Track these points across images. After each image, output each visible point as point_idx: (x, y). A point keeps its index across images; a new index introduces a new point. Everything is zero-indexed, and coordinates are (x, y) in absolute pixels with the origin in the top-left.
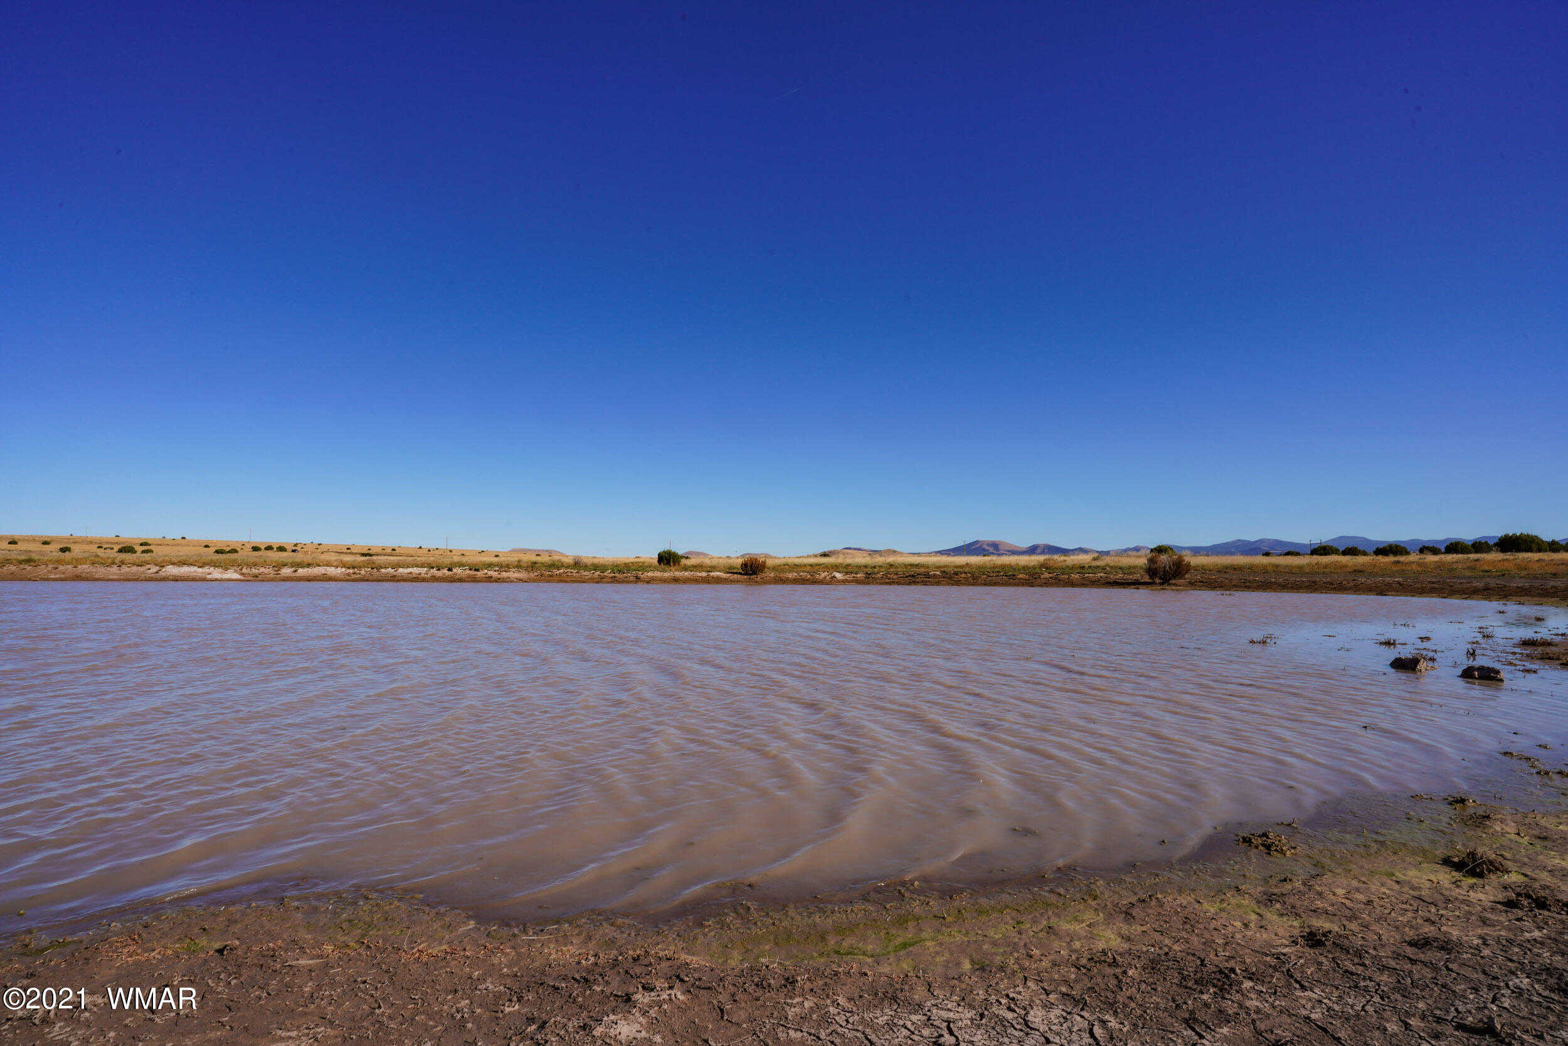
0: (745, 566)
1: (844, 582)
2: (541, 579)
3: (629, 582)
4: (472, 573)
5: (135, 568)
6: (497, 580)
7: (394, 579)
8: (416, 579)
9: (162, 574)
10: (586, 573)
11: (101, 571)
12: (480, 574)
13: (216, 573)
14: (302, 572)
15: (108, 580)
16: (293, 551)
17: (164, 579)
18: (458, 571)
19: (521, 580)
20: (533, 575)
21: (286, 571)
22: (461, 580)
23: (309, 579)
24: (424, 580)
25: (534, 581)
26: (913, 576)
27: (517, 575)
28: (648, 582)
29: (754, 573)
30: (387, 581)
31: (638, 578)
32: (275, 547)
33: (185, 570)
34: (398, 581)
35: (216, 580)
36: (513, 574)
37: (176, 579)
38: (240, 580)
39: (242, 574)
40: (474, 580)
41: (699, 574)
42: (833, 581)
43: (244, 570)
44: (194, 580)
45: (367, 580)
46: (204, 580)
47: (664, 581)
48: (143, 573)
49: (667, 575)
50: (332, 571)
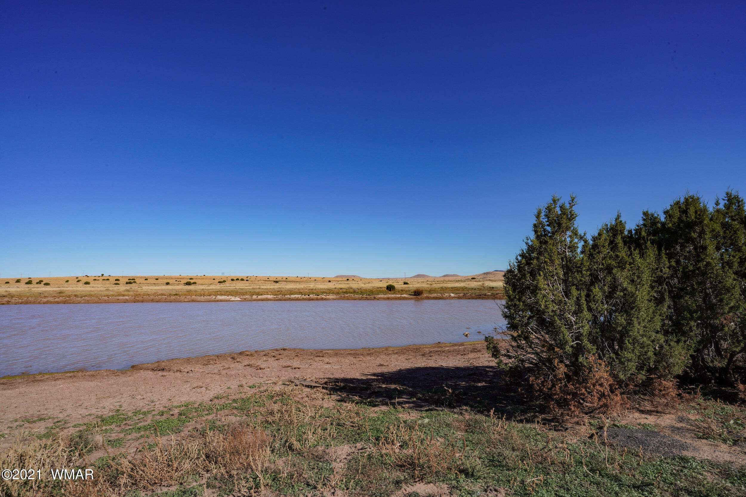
0: (415, 292)
1: (455, 297)
2: (341, 298)
3: (371, 299)
4: (316, 296)
5: (208, 297)
6: (325, 299)
7: (290, 299)
8: (297, 299)
9: (217, 299)
10: (357, 296)
11: (199, 298)
12: (319, 297)
13: (233, 298)
14: (260, 297)
15: (202, 301)
16: (247, 280)
17: (218, 301)
18: (311, 296)
19: (333, 299)
20: (338, 297)
21: (254, 297)
22: (312, 300)
23: (262, 300)
24: (300, 300)
25: (338, 299)
26: (480, 295)
27: (332, 297)
28: (378, 299)
29: (419, 295)
30: (288, 300)
31: (375, 298)
32: (240, 279)
33: (223, 297)
34: (291, 300)
35: (233, 301)
36: (331, 296)
37: (221, 301)
38: (241, 301)
39: (241, 298)
40: (317, 299)
41: (397, 296)
42: (450, 298)
43: (241, 297)
44: (227, 301)
45: (281, 300)
46: (229, 301)
47: (384, 299)
48: (211, 298)
49: (385, 296)
50: (269, 297)
